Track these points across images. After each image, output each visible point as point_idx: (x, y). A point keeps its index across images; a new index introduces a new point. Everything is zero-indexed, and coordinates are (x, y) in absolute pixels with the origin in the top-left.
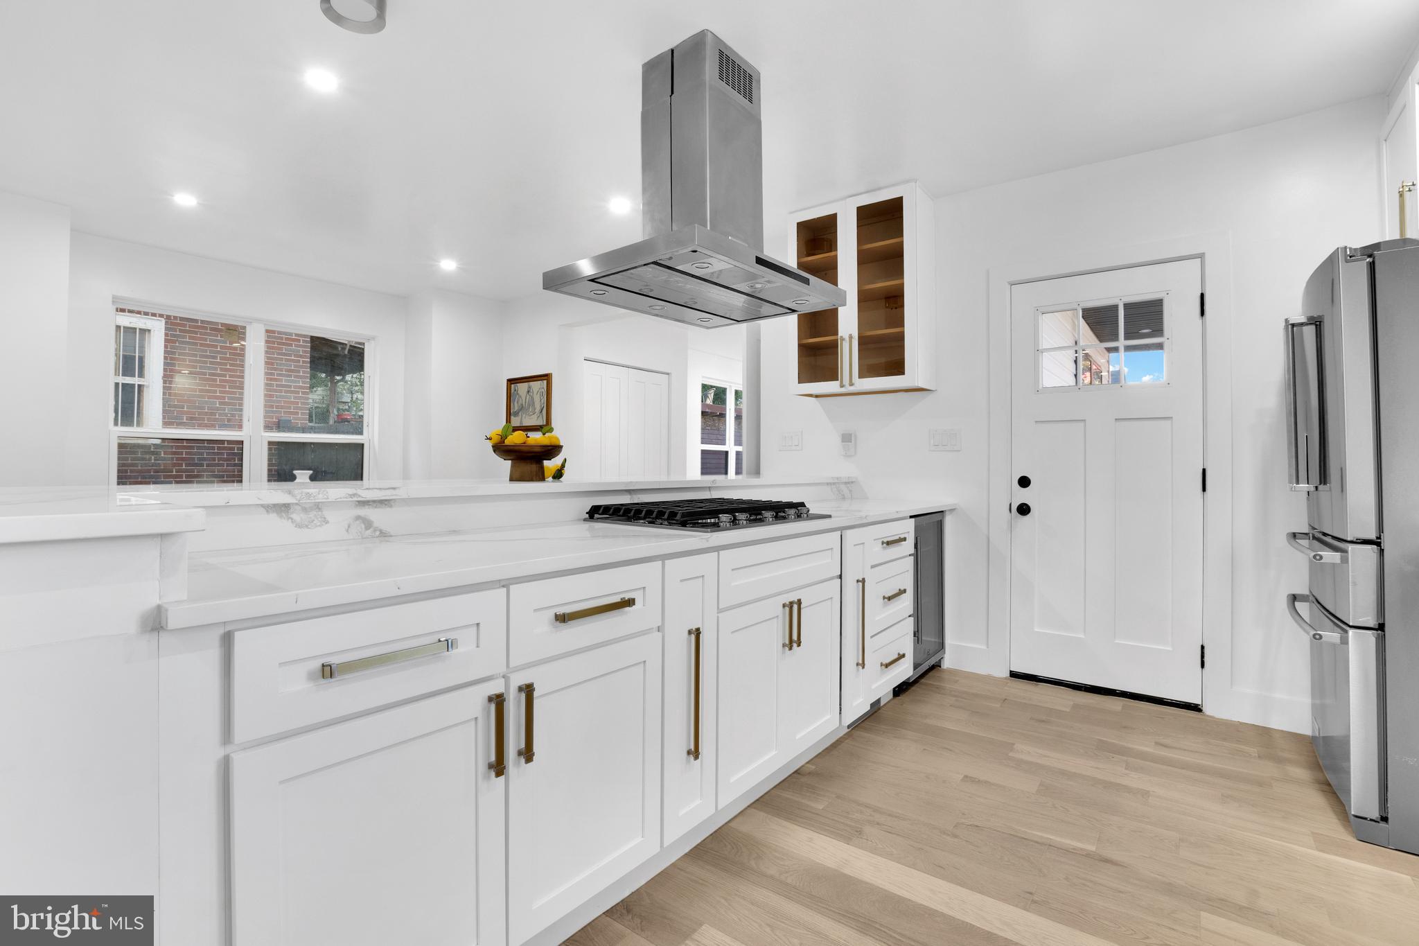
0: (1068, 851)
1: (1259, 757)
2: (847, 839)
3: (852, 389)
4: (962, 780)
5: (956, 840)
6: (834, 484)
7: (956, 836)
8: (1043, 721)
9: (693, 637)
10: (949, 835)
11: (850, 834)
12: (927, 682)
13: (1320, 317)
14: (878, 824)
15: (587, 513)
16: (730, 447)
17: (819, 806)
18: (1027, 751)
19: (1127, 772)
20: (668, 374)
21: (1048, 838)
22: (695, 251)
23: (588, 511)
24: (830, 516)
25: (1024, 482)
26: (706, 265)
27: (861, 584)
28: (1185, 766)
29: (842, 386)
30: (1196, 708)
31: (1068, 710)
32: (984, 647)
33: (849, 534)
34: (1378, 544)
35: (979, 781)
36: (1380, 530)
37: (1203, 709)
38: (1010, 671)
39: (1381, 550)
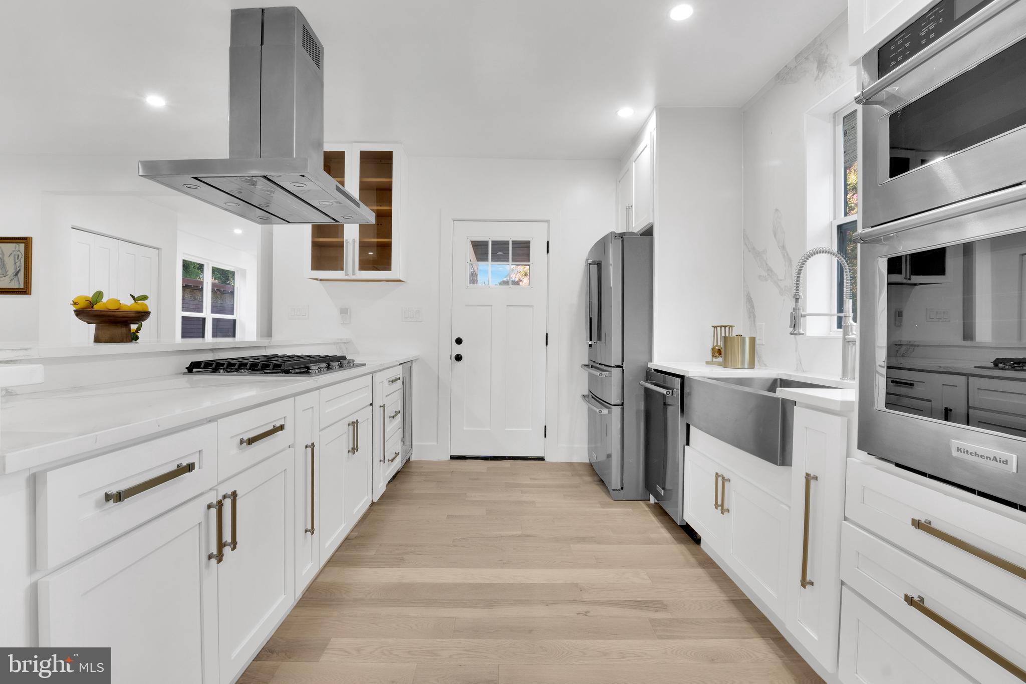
0: (511, 537)
1: (572, 475)
2: (398, 566)
3: (354, 277)
4: (447, 518)
5: (457, 548)
6: (338, 343)
7: (455, 546)
8: (475, 479)
9: (309, 450)
10: (452, 546)
11: (399, 561)
12: (406, 470)
13: (600, 261)
14: (411, 552)
15: (186, 368)
16: (207, 314)
17: (372, 553)
18: (474, 496)
19: (522, 494)
20: (158, 249)
22: (303, 176)
23: (188, 366)
24: (365, 365)
25: (459, 341)
26: (302, 185)
27: (382, 408)
28: (544, 486)
29: (347, 275)
30: (542, 459)
31: (486, 471)
32: (435, 444)
33: (377, 375)
34: (622, 367)
35: (456, 516)
36: (623, 361)
37: (545, 459)
38: (451, 456)
39: (623, 370)
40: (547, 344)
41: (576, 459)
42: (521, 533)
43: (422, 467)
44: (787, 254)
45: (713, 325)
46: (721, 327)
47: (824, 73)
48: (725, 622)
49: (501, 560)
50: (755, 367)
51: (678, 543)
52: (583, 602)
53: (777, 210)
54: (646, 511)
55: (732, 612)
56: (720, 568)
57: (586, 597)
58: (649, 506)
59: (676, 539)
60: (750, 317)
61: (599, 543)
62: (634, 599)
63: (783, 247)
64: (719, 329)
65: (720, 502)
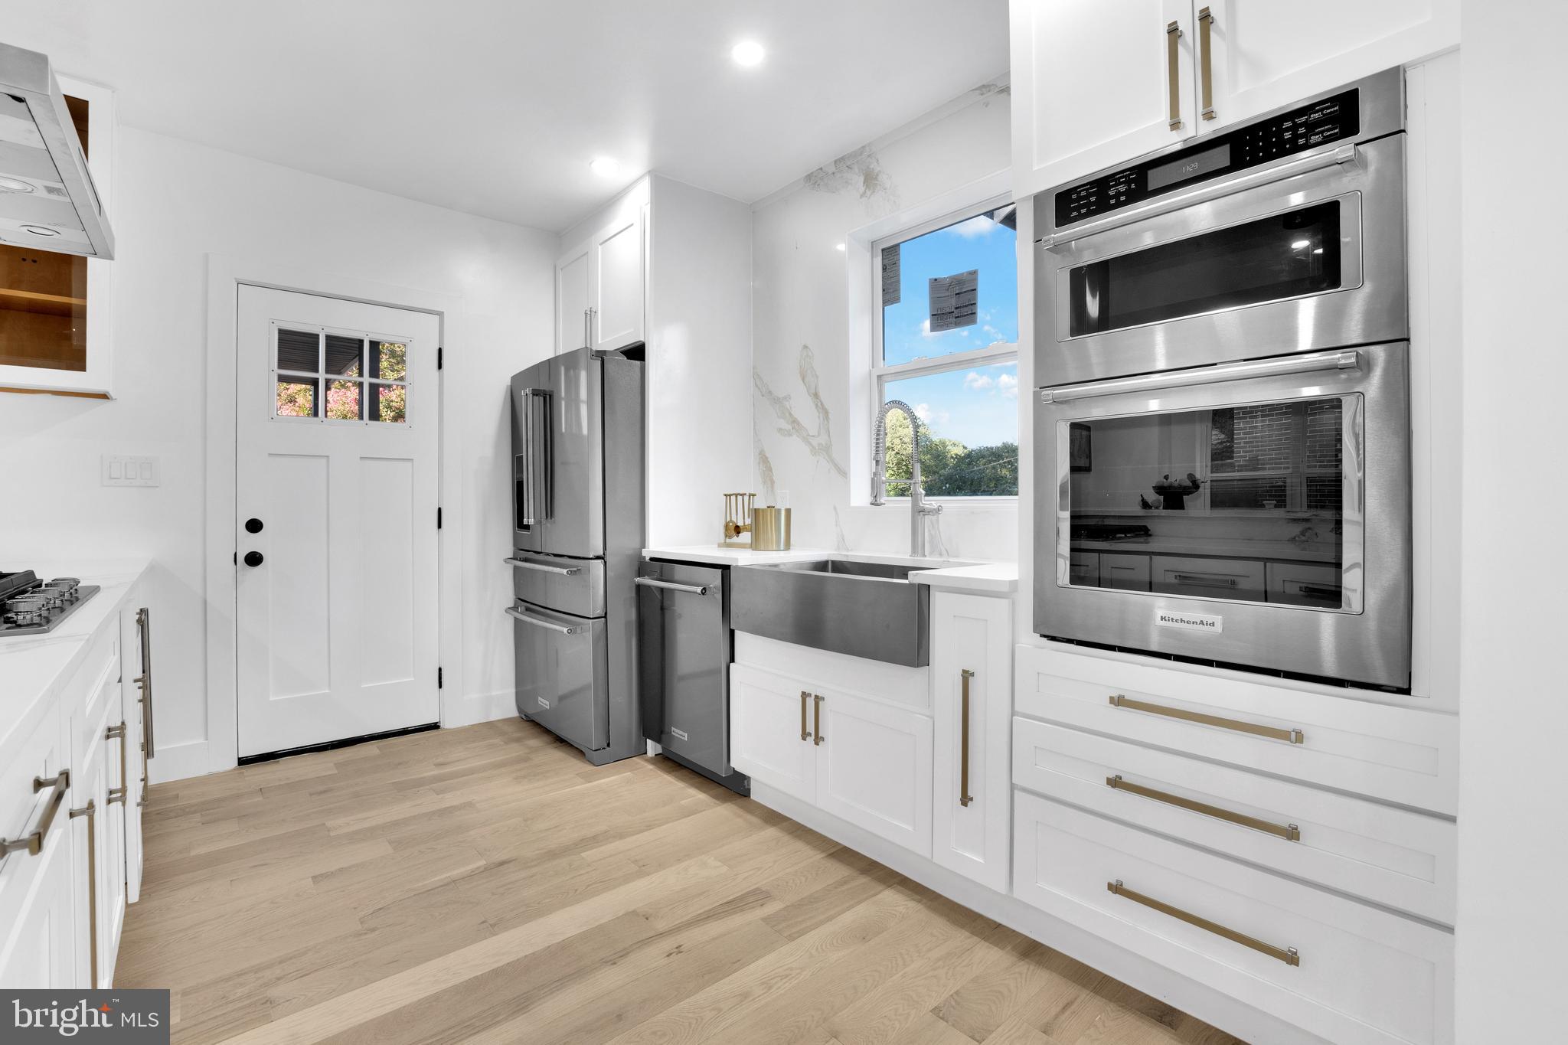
0: (470, 877)
4: (314, 882)
5: (377, 932)
7: (373, 930)
8: (325, 792)
10: (366, 934)
11: (264, 1009)
18: (343, 824)
19: (440, 796)
21: (446, 877)
25: (254, 526)
30: (435, 726)
32: (201, 740)
34: (602, 558)
35: (332, 873)
36: (605, 548)
37: (441, 725)
38: (239, 759)
39: (605, 563)
40: (440, 526)
41: (496, 715)
42: (485, 862)
43: (177, 796)
44: (822, 404)
45: (726, 493)
46: (736, 495)
47: (874, 192)
48: (842, 885)
49: (483, 922)
50: (791, 547)
51: (723, 803)
52: (662, 935)
53: (805, 347)
54: (651, 770)
55: (839, 871)
56: (791, 819)
57: (661, 925)
58: (652, 761)
59: (716, 797)
60: (765, 482)
61: (621, 836)
62: (725, 901)
63: (816, 395)
64: (733, 498)
65: (811, 728)
